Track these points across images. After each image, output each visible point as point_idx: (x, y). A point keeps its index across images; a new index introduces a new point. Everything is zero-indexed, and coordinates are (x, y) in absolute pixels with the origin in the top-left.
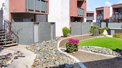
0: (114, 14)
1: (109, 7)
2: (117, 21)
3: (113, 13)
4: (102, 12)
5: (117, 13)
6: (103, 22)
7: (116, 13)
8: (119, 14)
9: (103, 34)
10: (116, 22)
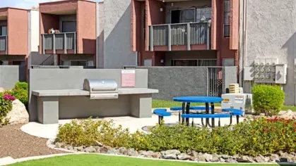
0: (46, 35)
1: (29, 11)
2: (56, 61)
3: (43, 32)
4: (4, 28)
5: (58, 32)
6: (7, 62)
7: (53, 31)
8: (62, 36)
9: (7, 122)
10: (53, 64)
